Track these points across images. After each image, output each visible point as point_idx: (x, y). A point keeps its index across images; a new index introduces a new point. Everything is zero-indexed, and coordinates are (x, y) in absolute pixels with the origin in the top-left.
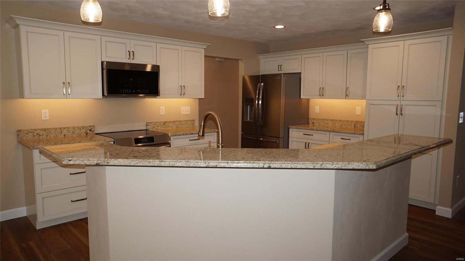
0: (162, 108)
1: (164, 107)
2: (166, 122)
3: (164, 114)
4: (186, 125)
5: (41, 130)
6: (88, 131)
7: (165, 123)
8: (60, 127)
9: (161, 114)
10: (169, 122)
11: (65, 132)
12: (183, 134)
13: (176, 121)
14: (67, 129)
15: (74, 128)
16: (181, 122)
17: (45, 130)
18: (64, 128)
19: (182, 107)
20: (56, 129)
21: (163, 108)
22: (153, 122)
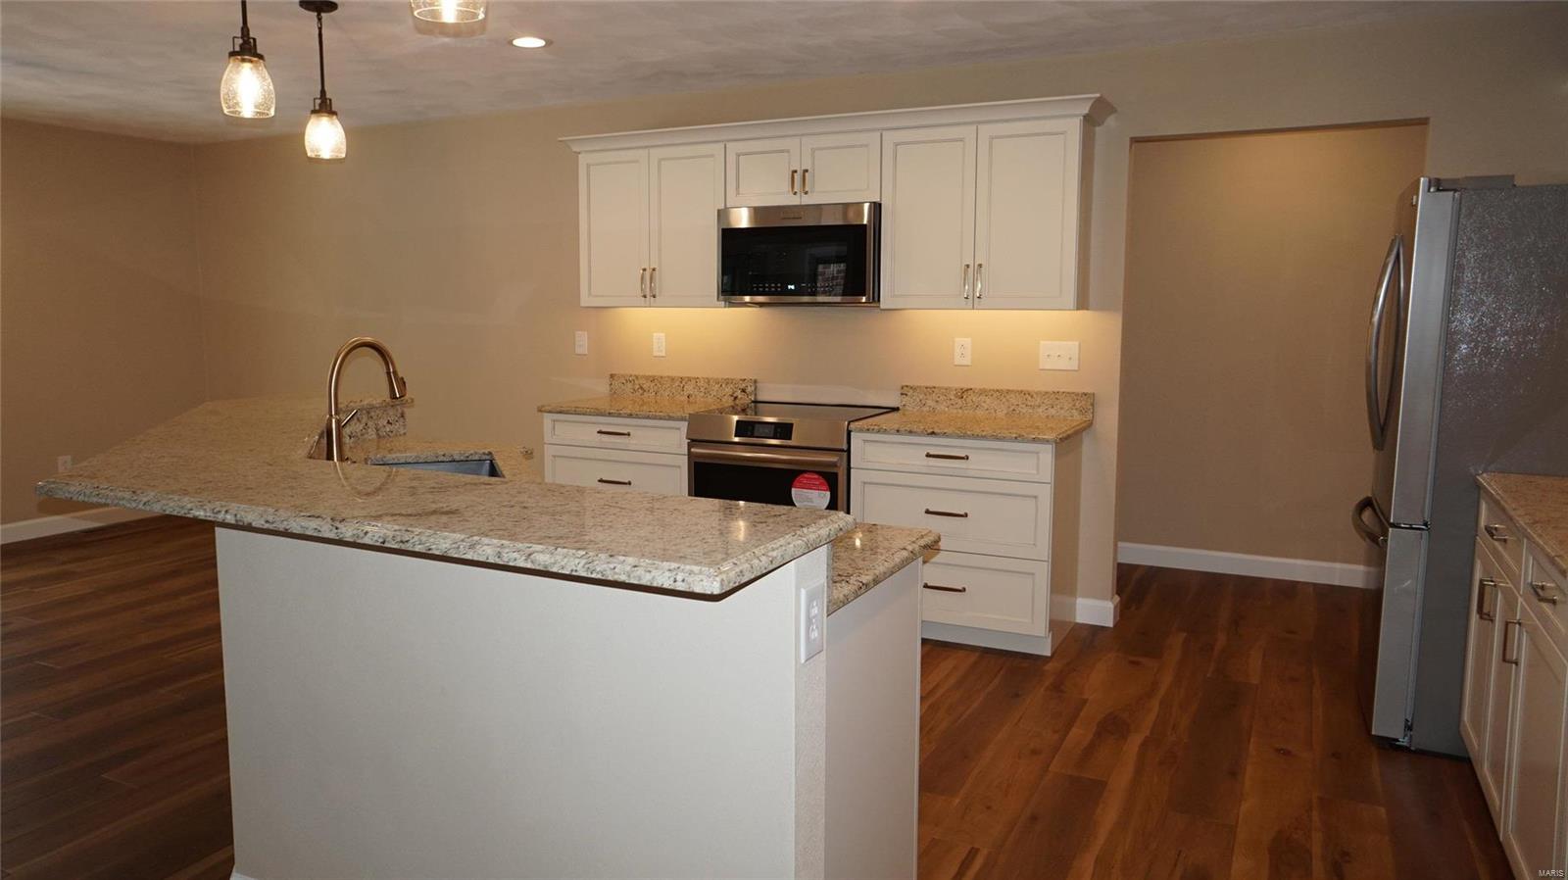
0: (959, 340)
1: (969, 340)
2: (967, 390)
3: (967, 361)
4: (1052, 411)
5: (647, 378)
6: (738, 393)
7: (963, 393)
8: (681, 375)
9: (958, 361)
10: (983, 392)
11: (689, 388)
12: (898, 431)
13: (1008, 391)
14: (694, 382)
15: (708, 381)
16: (1029, 398)
17: (653, 379)
18: (689, 379)
19: (1042, 342)
20: (673, 379)
21: (967, 341)
22: (920, 387)
